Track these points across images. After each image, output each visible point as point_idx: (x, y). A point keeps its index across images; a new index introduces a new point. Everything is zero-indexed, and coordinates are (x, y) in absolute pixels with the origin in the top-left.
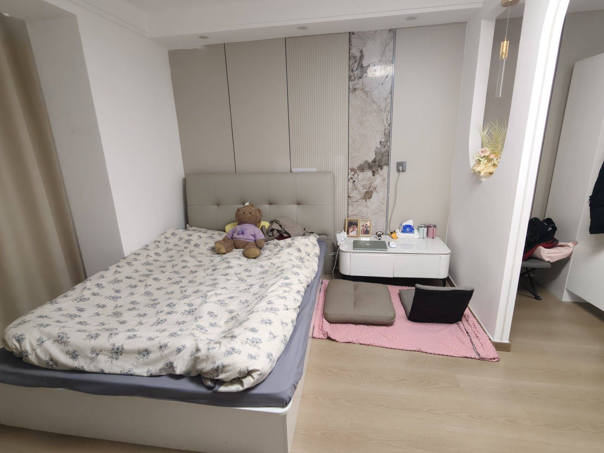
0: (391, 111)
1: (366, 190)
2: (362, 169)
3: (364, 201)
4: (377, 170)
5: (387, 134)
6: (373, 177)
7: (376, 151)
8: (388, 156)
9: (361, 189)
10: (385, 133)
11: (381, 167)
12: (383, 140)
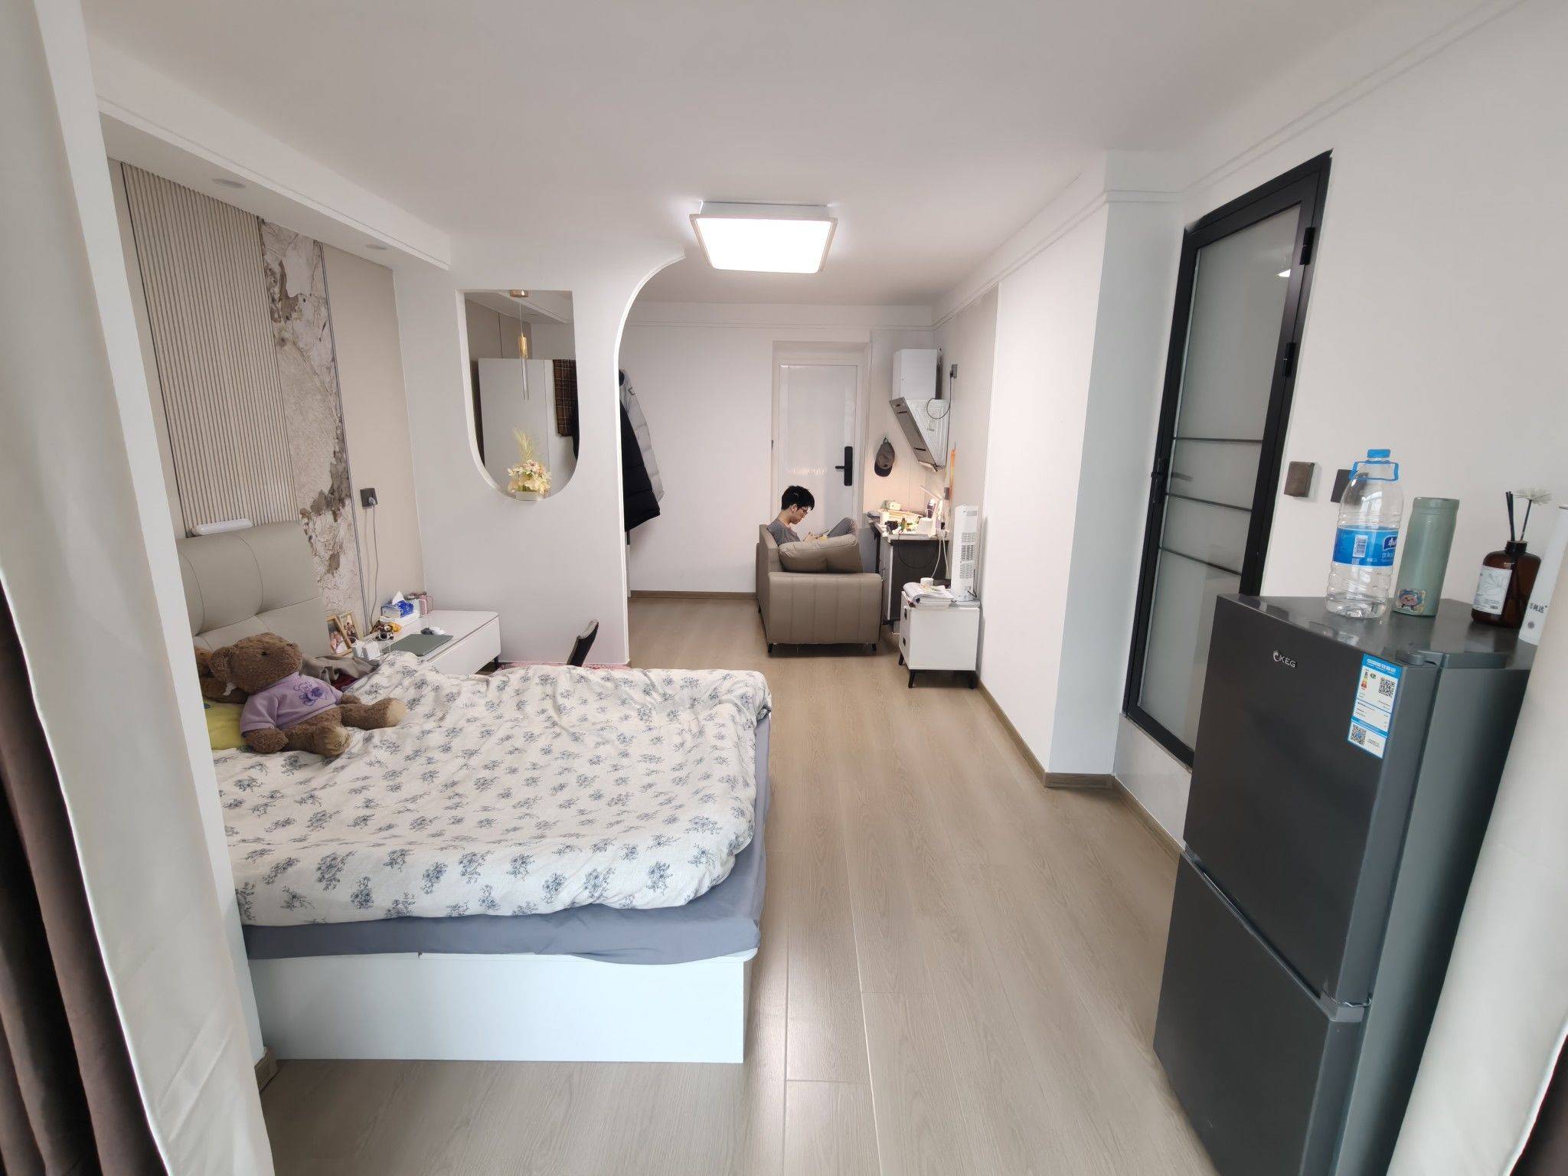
0: (338, 394)
1: (331, 553)
2: (317, 509)
3: (330, 575)
4: (339, 510)
5: (340, 438)
6: (335, 524)
7: (331, 471)
8: (348, 479)
9: (323, 553)
10: (337, 434)
11: (341, 501)
12: (337, 449)
